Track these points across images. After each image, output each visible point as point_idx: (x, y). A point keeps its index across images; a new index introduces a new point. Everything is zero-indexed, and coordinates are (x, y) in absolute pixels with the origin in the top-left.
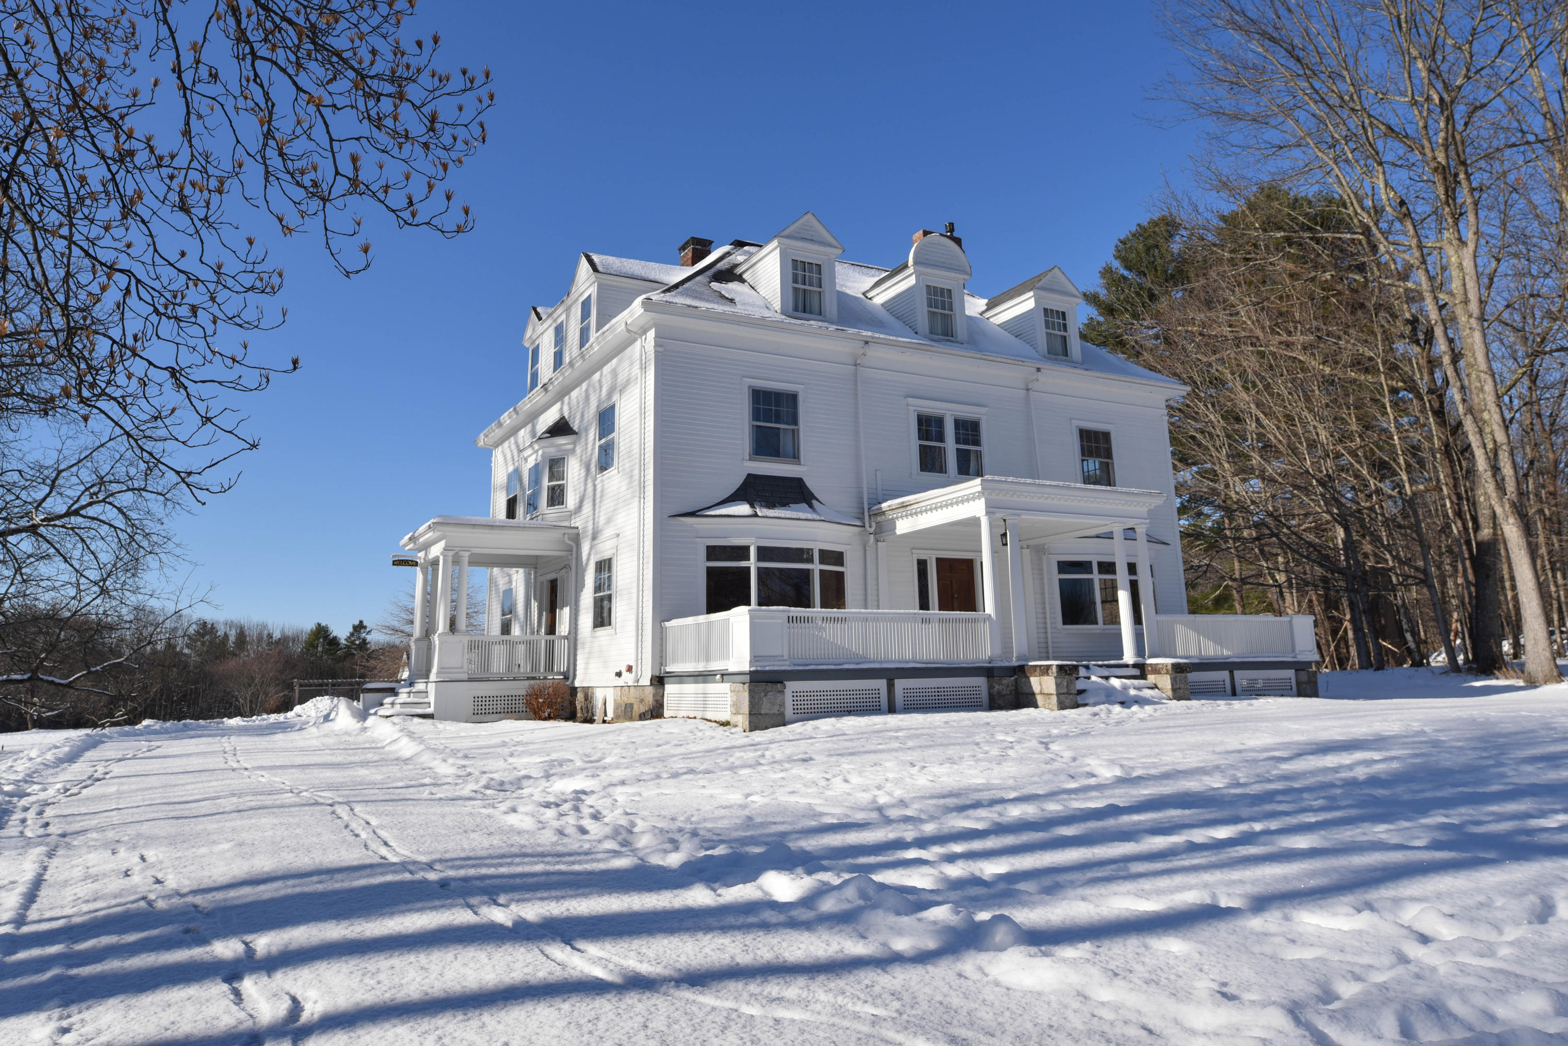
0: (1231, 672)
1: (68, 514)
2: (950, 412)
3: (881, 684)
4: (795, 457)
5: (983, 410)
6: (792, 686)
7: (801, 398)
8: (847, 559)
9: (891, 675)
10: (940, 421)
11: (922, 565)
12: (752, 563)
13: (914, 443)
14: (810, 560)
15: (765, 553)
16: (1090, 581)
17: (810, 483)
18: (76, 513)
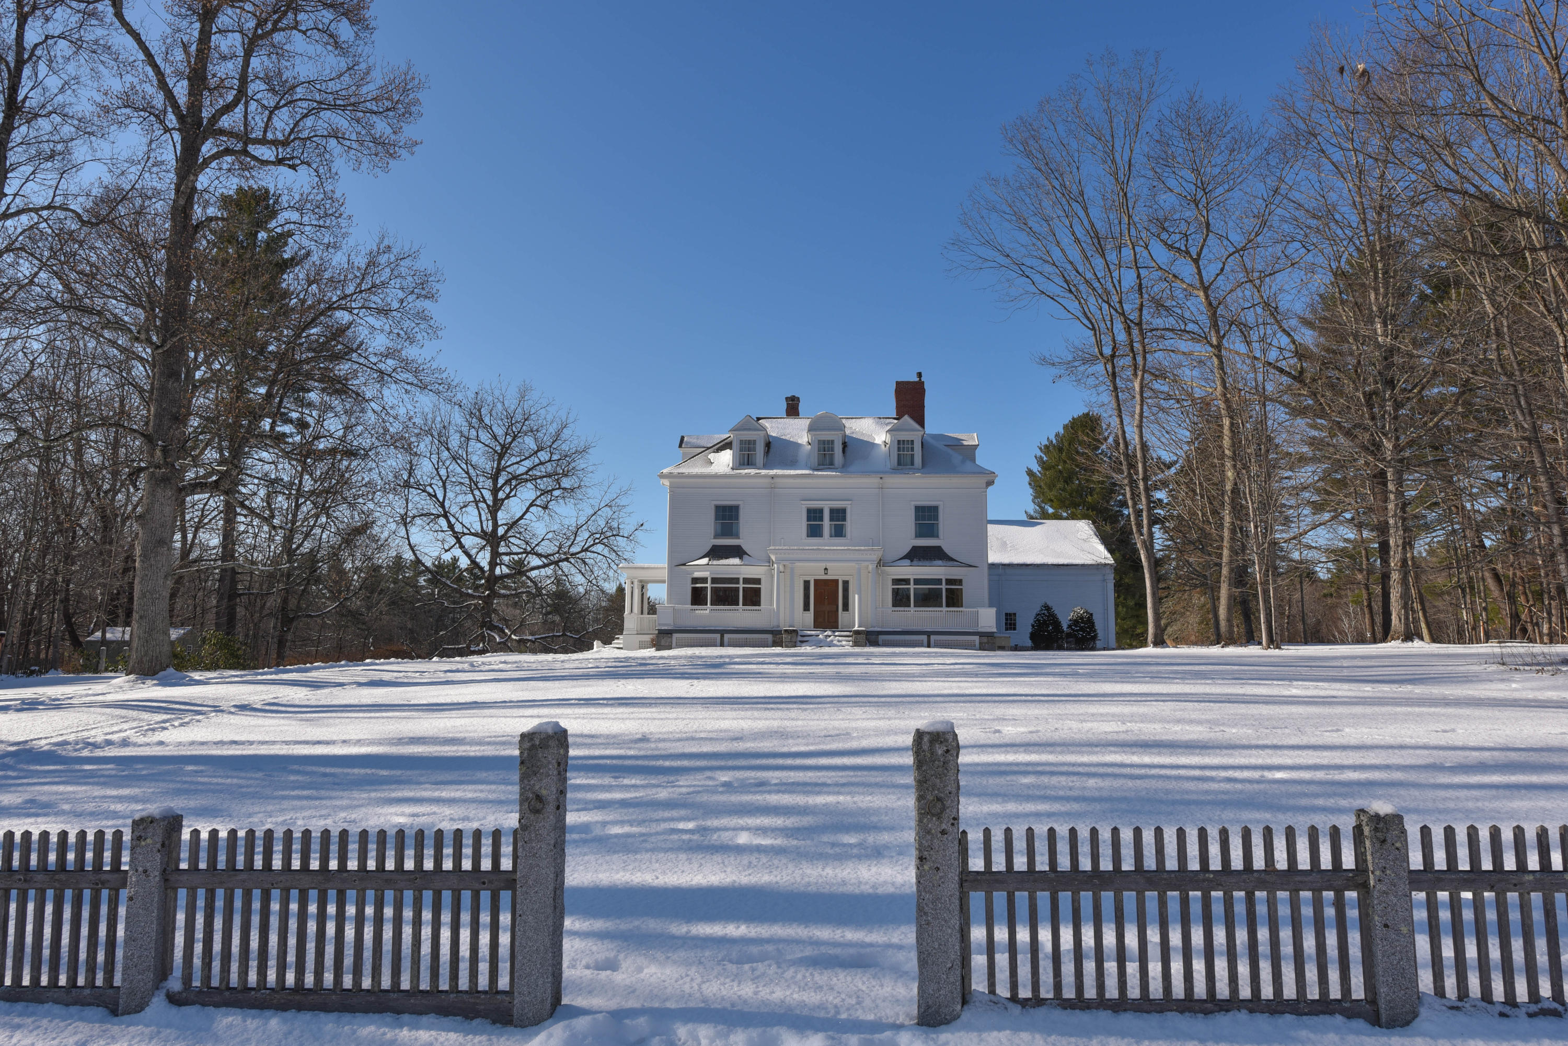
0: (929, 637)
1: (582, 551)
2: (826, 506)
3: (718, 636)
4: (737, 536)
5: (849, 502)
6: (675, 636)
7: (741, 507)
8: (762, 582)
9: (722, 632)
10: (821, 511)
11: (807, 584)
12: (709, 585)
13: (804, 523)
14: (738, 583)
15: (714, 580)
16: (909, 589)
17: (745, 547)
18: (587, 550)
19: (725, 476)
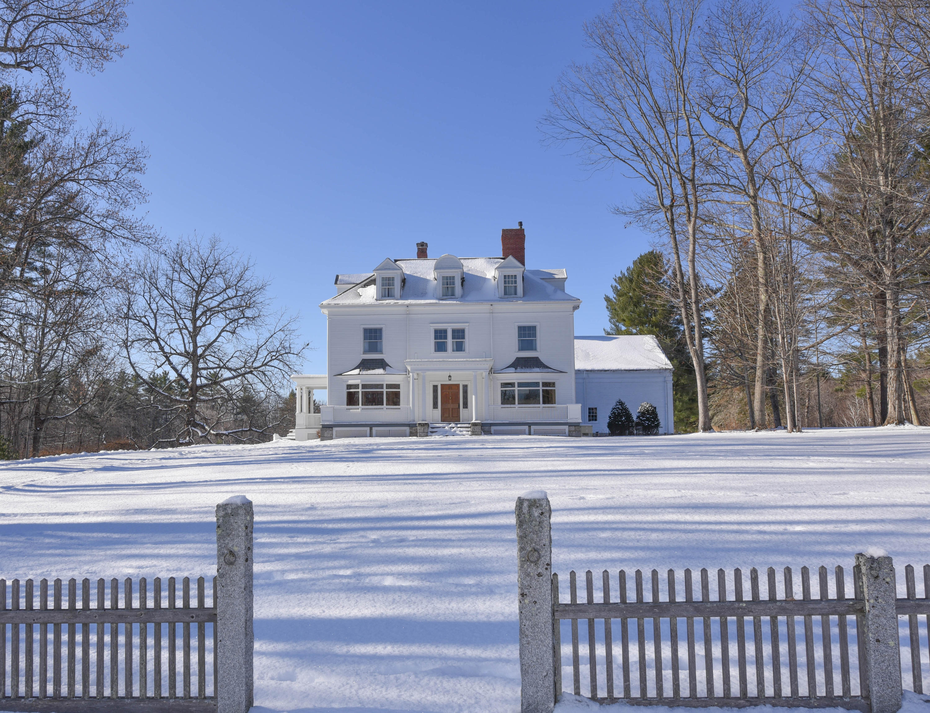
0: (530, 427)
1: (262, 365)
2: (449, 328)
3: (368, 429)
4: (381, 352)
5: (467, 324)
6: (335, 429)
7: (384, 330)
8: (401, 387)
9: (371, 426)
10: (445, 331)
11: (435, 388)
12: (360, 390)
13: (432, 341)
14: (382, 388)
15: (364, 386)
16: (514, 391)
17: (387, 361)
18: (266, 365)
19: (371, 306)
